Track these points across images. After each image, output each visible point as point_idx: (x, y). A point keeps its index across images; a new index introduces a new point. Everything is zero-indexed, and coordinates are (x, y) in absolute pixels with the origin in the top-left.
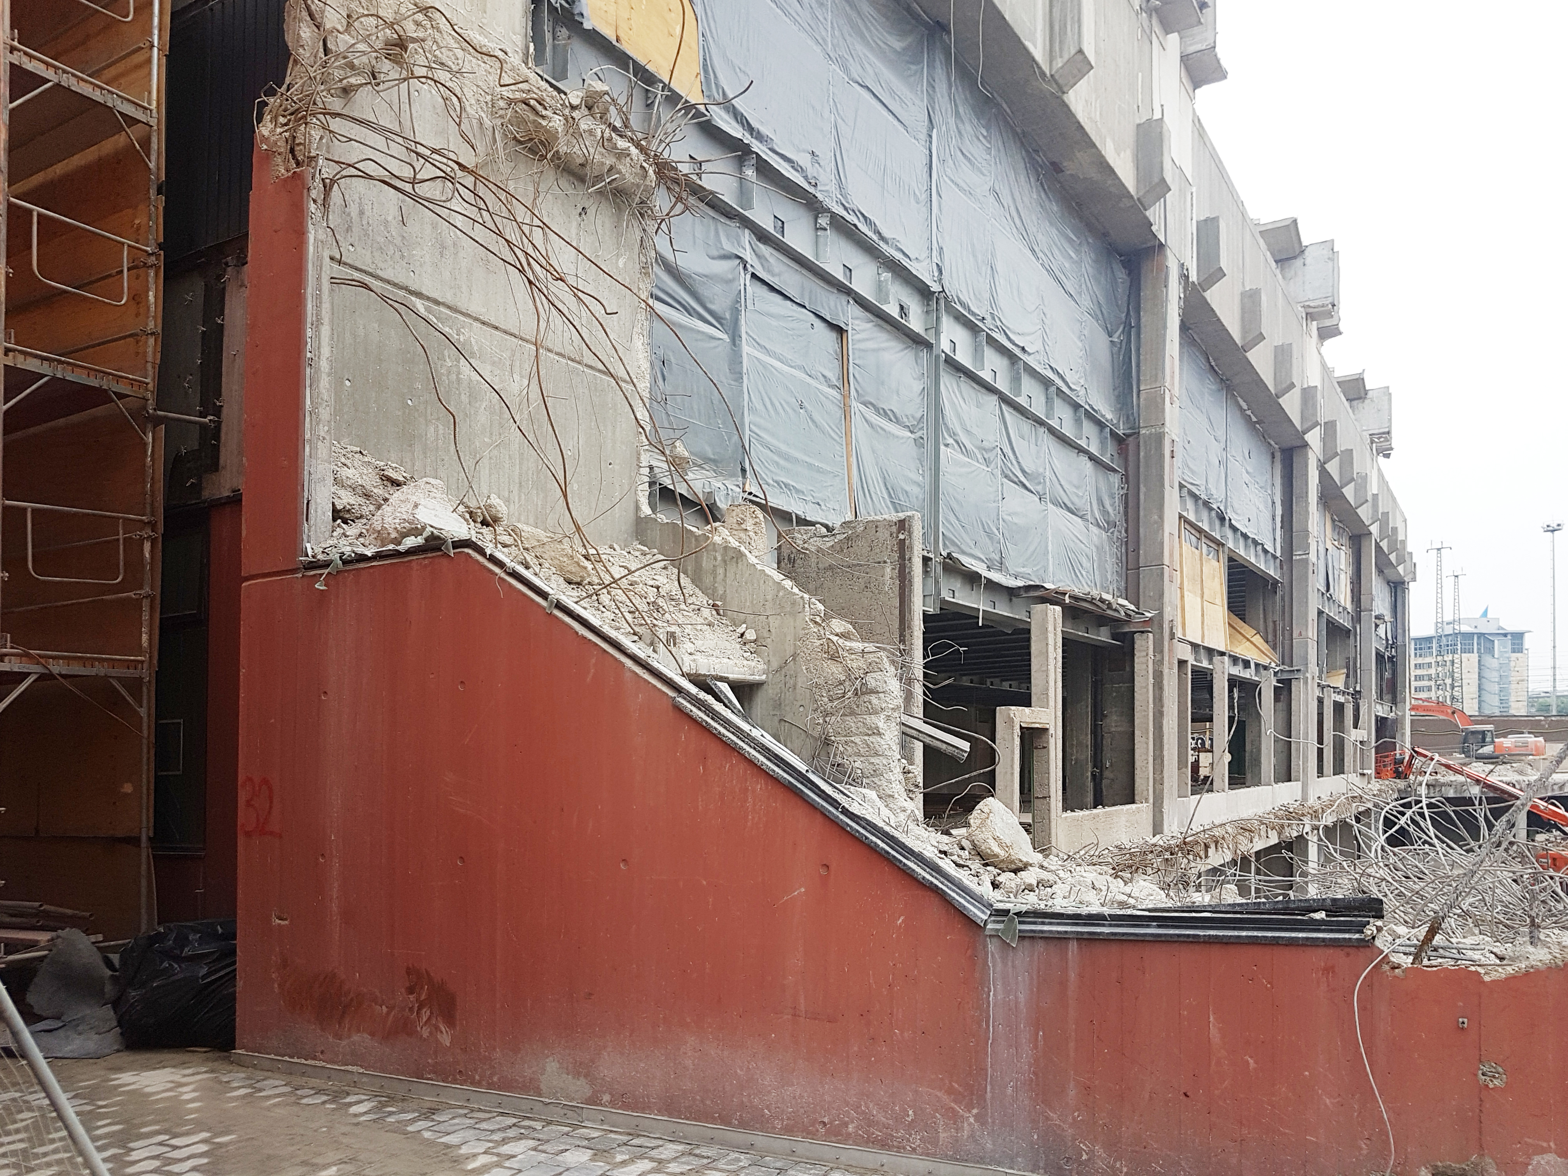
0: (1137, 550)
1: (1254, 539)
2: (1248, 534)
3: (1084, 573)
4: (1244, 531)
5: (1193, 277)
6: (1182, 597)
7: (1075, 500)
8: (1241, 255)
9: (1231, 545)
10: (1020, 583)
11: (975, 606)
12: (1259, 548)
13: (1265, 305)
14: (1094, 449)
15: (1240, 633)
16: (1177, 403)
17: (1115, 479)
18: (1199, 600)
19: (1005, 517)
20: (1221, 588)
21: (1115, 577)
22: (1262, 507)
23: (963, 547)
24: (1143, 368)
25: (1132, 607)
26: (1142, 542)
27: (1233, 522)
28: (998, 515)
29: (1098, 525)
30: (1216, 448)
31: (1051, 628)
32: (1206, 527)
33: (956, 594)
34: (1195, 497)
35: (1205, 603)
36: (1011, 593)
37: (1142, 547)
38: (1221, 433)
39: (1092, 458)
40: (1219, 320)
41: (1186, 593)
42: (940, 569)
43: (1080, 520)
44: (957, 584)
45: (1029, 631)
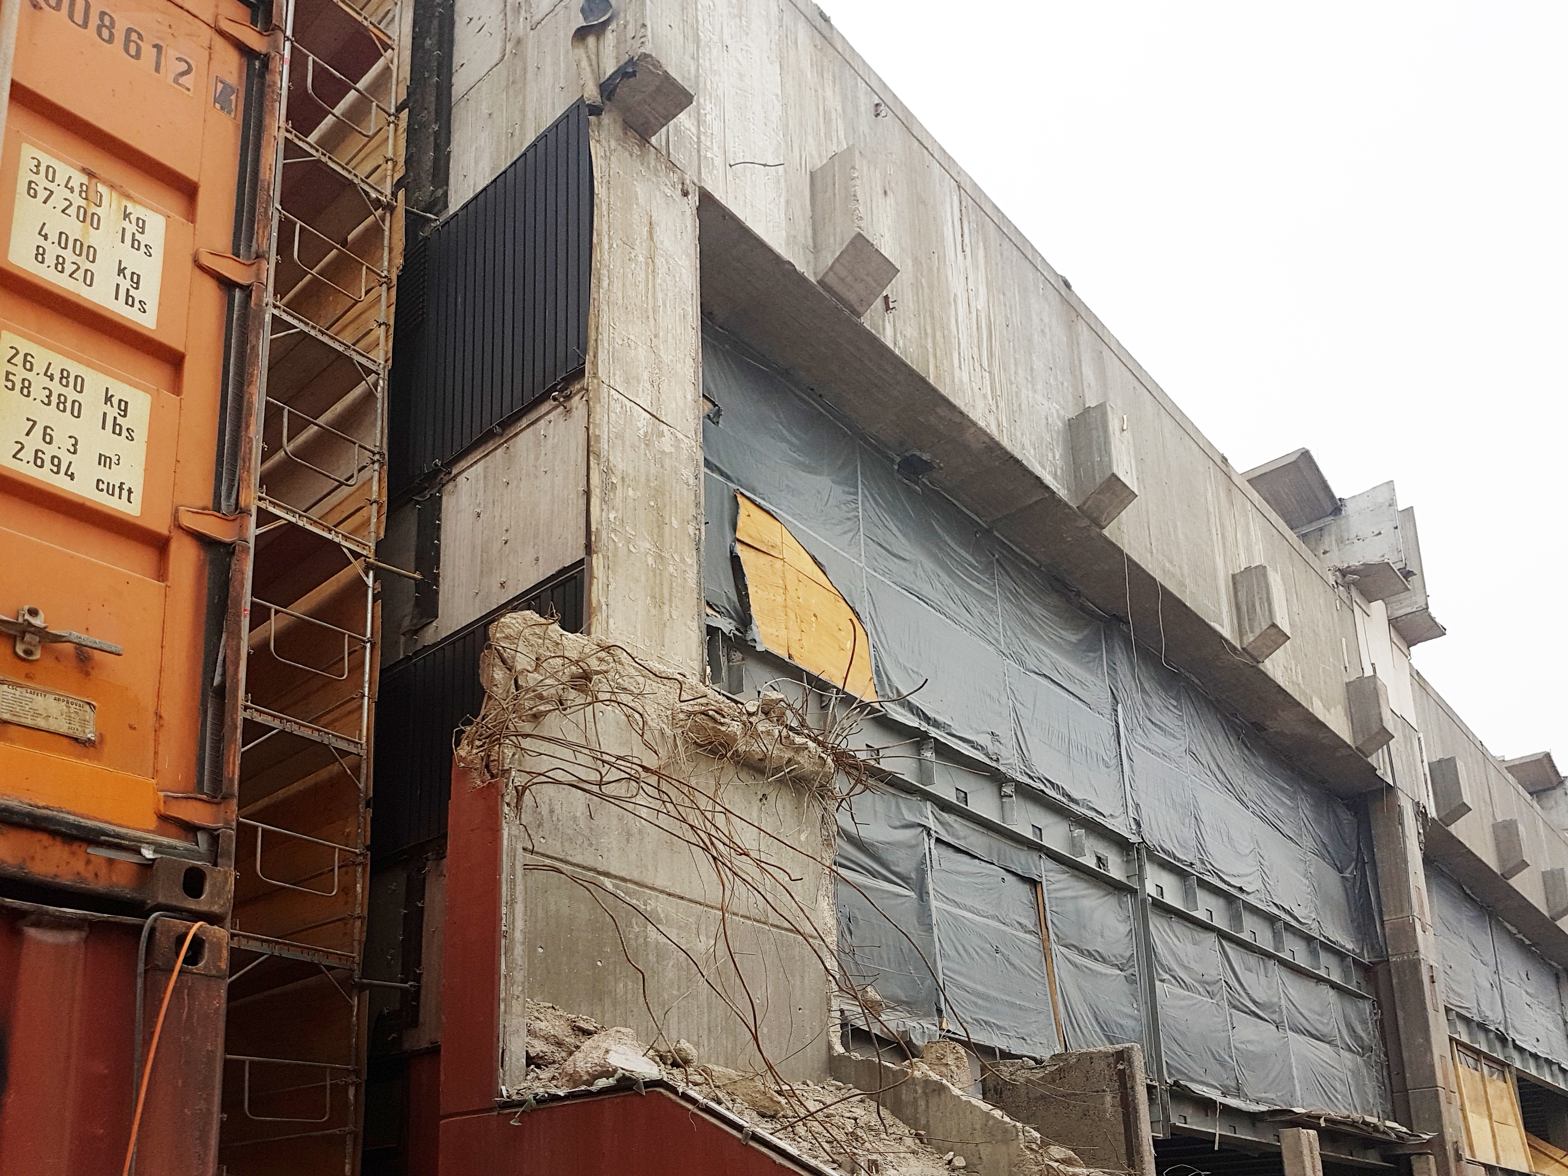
0: (1402, 1074)
1: (1546, 1060)
2: (1539, 1054)
3: (1339, 1097)
4: (1533, 1050)
5: (1432, 813)
6: (1465, 1118)
7: (1320, 1026)
8: (1487, 791)
9: (1518, 1064)
10: (1263, 1108)
11: (1213, 1131)
12: (1555, 1068)
13: (1525, 834)
14: (1335, 978)
15: (1546, 1155)
16: (1430, 931)
17: (1366, 1007)
18: (1487, 1121)
19: (1239, 1045)
20: (1513, 1109)
21: (1379, 1100)
22: (1551, 1027)
23: (1191, 1074)
24: (1384, 899)
25: (1404, 1129)
26: (1406, 1064)
27: (1517, 1042)
28: (1229, 1043)
29: (1350, 1050)
30: (1484, 975)
31: (1306, 1152)
32: (1484, 1049)
33: (1188, 1120)
34: (1467, 1021)
35: (1495, 1124)
36: (1254, 1118)
37: (1407, 1070)
38: (1489, 957)
39: (1334, 986)
40: (1469, 851)
41: (1469, 1115)
42: (1167, 1097)
43: (1327, 1046)
44: (1189, 1112)
45: (1279, 1155)
